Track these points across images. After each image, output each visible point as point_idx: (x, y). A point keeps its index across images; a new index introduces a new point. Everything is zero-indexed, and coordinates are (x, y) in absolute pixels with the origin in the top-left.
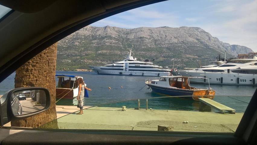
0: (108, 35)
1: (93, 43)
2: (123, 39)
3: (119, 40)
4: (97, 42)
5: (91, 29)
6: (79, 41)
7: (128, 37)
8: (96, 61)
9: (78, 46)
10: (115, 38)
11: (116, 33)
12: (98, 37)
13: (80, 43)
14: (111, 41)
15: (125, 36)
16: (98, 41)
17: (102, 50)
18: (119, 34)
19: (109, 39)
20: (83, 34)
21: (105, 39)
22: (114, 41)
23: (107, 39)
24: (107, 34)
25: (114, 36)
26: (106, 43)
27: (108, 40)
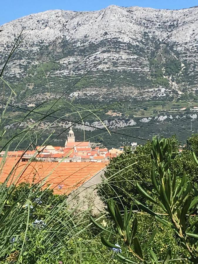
0: (108, 37)
1: (61, 67)
2: (157, 48)
3: (142, 50)
4: (74, 63)
5: (63, 19)
6: (24, 61)
7: (173, 39)
8: (60, 125)
9: (18, 80)
10: (129, 46)
11: (136, 28)
12: (79, 44)
13: (26, 68)
14: (117, 56)
15: (165, 35)
16: (79, 58)
17: (85, 86)
18: (147, 31)
19: (109, 52)
20: (36, 40)
21: (100, 50)
22: (125, 56)
23: (104, 52)
24: (106, 33)
25: (126, 40)
26: (100, 63)
27: (106, 55)
